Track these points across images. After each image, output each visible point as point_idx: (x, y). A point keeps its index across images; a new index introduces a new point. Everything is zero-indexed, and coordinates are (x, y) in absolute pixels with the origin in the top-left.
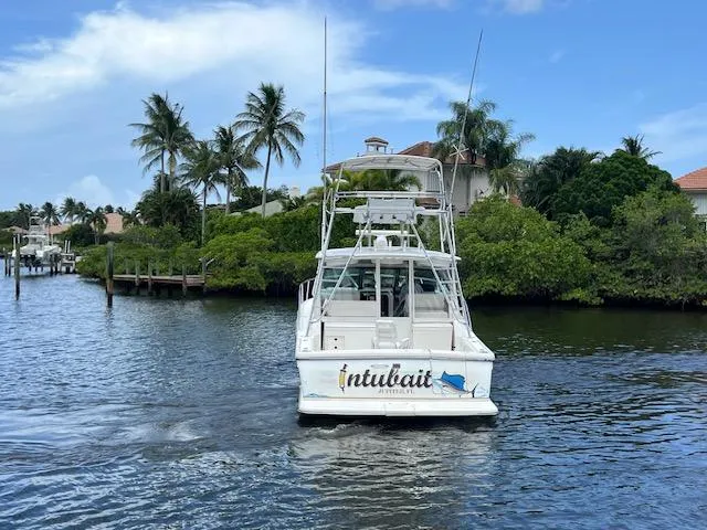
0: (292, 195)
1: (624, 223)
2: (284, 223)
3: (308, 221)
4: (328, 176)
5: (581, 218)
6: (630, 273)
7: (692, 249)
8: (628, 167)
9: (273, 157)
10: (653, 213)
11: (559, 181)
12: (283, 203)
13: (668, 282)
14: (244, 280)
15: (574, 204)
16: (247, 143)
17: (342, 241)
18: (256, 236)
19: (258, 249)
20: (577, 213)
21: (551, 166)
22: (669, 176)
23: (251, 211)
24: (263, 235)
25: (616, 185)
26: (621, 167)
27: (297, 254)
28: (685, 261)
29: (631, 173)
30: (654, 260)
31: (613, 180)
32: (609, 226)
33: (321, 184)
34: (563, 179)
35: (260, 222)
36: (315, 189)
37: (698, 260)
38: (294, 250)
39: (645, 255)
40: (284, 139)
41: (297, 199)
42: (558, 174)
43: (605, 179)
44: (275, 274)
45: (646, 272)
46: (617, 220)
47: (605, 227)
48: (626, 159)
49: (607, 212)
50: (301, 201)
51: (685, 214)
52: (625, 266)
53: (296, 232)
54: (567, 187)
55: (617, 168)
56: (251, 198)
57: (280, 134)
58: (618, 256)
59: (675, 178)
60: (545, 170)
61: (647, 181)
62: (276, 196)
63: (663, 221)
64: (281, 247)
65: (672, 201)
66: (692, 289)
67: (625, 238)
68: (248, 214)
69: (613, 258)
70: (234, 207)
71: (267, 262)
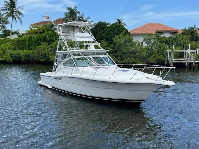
0: (21, 33)
1: (115, 43)
2: (18, 41)
3: (25, 41)
4: (32, 27)
5: (104, 41)
6: (117, 56)
7: (132, 50)
8: (117, 27)
9: (13, 20)
10: (123, 40)
11: (99, 31)
12: (18, 35)
13: (126, 59)
14: (5, 59)
15: (102, 38)
16: (5, 16)
17: (36, 47)
18: (8, 45)
19: (9, 49)
20: (103, 40)
21: (96, 26)
22: (127, 30)
23: (7, 37)
24: (11, 45)
25: (113, 32)
26: (115, 28)
27: (22, 51)
28: (131, 53)
29: (118, 29)
30: (123, 53)
31: (113, 31)
32: (111, 43)
33: (29, 29)
34: (100, 30)
35: (10, 41)
36: (27, 31)
37: (134, 53)
38: (21, 49)
39: (120, 52)
40: (17, 15)
41: (22, 34)
42: (98, 29)
43: (111, 30)
44: (15, 57)
45: (121, 56)
46: (114, 42)
47: (111, 44)
48: (116, 25)
49: (111, 40)
50: (23, 34)
51: (131, 41)
52: (116, 55)
53: (21, 44)
54: (100, 32)
55: (114, 28)
56: (7, 33)
57: (16, 14)
58: (114, 52)
59: (129, 31)
60: (95, 28)
61: (122, 31)
62: (16, 33)
63: (125, 42)
64: (17, 48)
65: (128, 37)
66: (132, 61)
67: (116, 47)
68: (6, 38)
69: (113, 53)
70: (2, 36)
71: (12, 53)
